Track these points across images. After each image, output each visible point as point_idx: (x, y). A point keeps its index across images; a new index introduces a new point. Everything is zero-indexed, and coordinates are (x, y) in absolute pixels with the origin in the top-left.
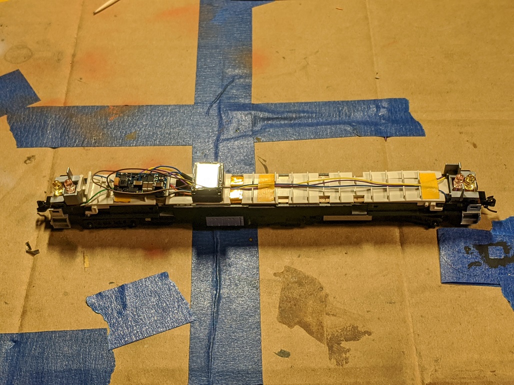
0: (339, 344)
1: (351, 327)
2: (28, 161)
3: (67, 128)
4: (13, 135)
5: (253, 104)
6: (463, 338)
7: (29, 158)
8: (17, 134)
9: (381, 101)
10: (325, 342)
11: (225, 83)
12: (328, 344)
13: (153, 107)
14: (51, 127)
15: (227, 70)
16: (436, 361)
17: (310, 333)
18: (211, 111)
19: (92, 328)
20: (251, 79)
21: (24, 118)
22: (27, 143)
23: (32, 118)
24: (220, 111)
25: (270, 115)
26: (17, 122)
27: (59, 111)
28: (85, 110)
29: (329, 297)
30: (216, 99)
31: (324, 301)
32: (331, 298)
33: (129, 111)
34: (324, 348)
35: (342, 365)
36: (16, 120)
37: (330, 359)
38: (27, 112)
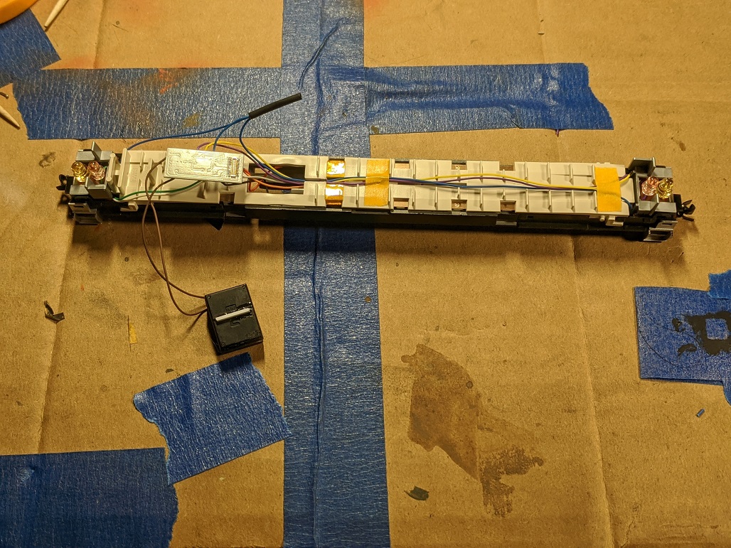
0: (497, 479)
1: (514, 451)
2: (45, 163)
3: (99, 107)
4: (23, 116)
5: (367, 68)
6: (673, 471)
7: (46, 158)
8: (27, 116)
9: (549, 66)
10: (478, 476)
11: (326, 31)
12: (482, 479)
13: (223, 72)
14: (76, 105)
15: (327, 9)
16: (635, 509)
17: (456, 459)
18: (306, 80)
19: (143, 447)
20: (363, 25)
21: (37, 89)
22: (43, 132)
23: (49, 89)
24: (318, 80)
25: (392, 88)
26: (28, 95)
27: (87, 78)
28: (124, 76)
29: (482, 399)
30: (313, 57)
31: (474, 406)
32: (484, 402)
33: (187, 79)
34: (478, 485)
35: (503, 515)
36: (26, 91)
37: (485, 504)
38: (41, 80)
